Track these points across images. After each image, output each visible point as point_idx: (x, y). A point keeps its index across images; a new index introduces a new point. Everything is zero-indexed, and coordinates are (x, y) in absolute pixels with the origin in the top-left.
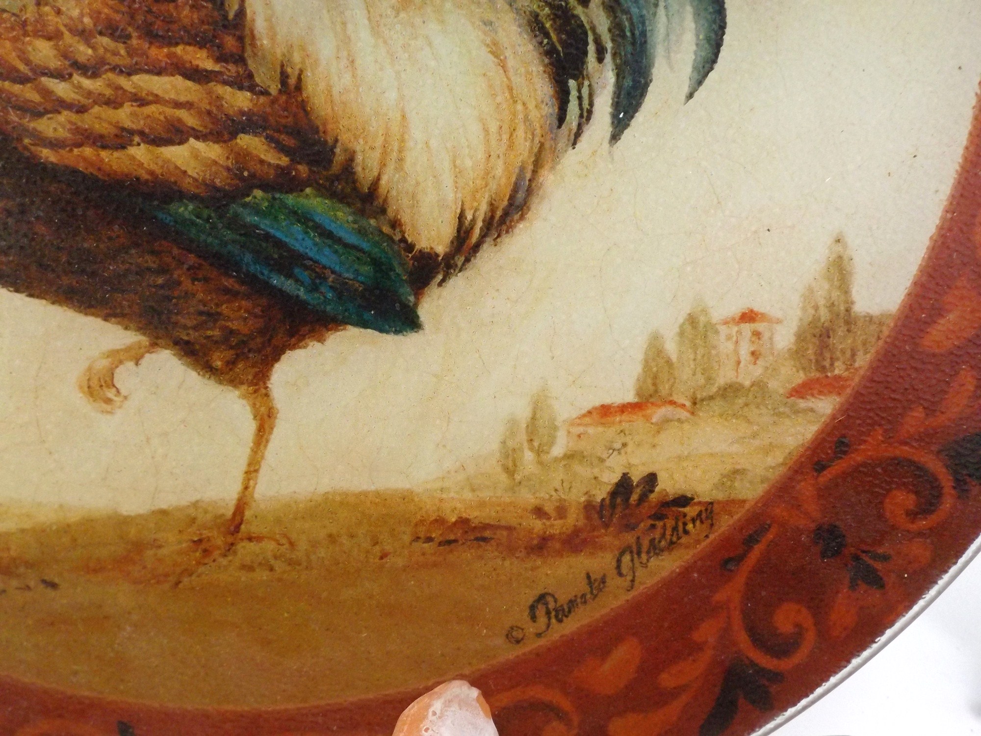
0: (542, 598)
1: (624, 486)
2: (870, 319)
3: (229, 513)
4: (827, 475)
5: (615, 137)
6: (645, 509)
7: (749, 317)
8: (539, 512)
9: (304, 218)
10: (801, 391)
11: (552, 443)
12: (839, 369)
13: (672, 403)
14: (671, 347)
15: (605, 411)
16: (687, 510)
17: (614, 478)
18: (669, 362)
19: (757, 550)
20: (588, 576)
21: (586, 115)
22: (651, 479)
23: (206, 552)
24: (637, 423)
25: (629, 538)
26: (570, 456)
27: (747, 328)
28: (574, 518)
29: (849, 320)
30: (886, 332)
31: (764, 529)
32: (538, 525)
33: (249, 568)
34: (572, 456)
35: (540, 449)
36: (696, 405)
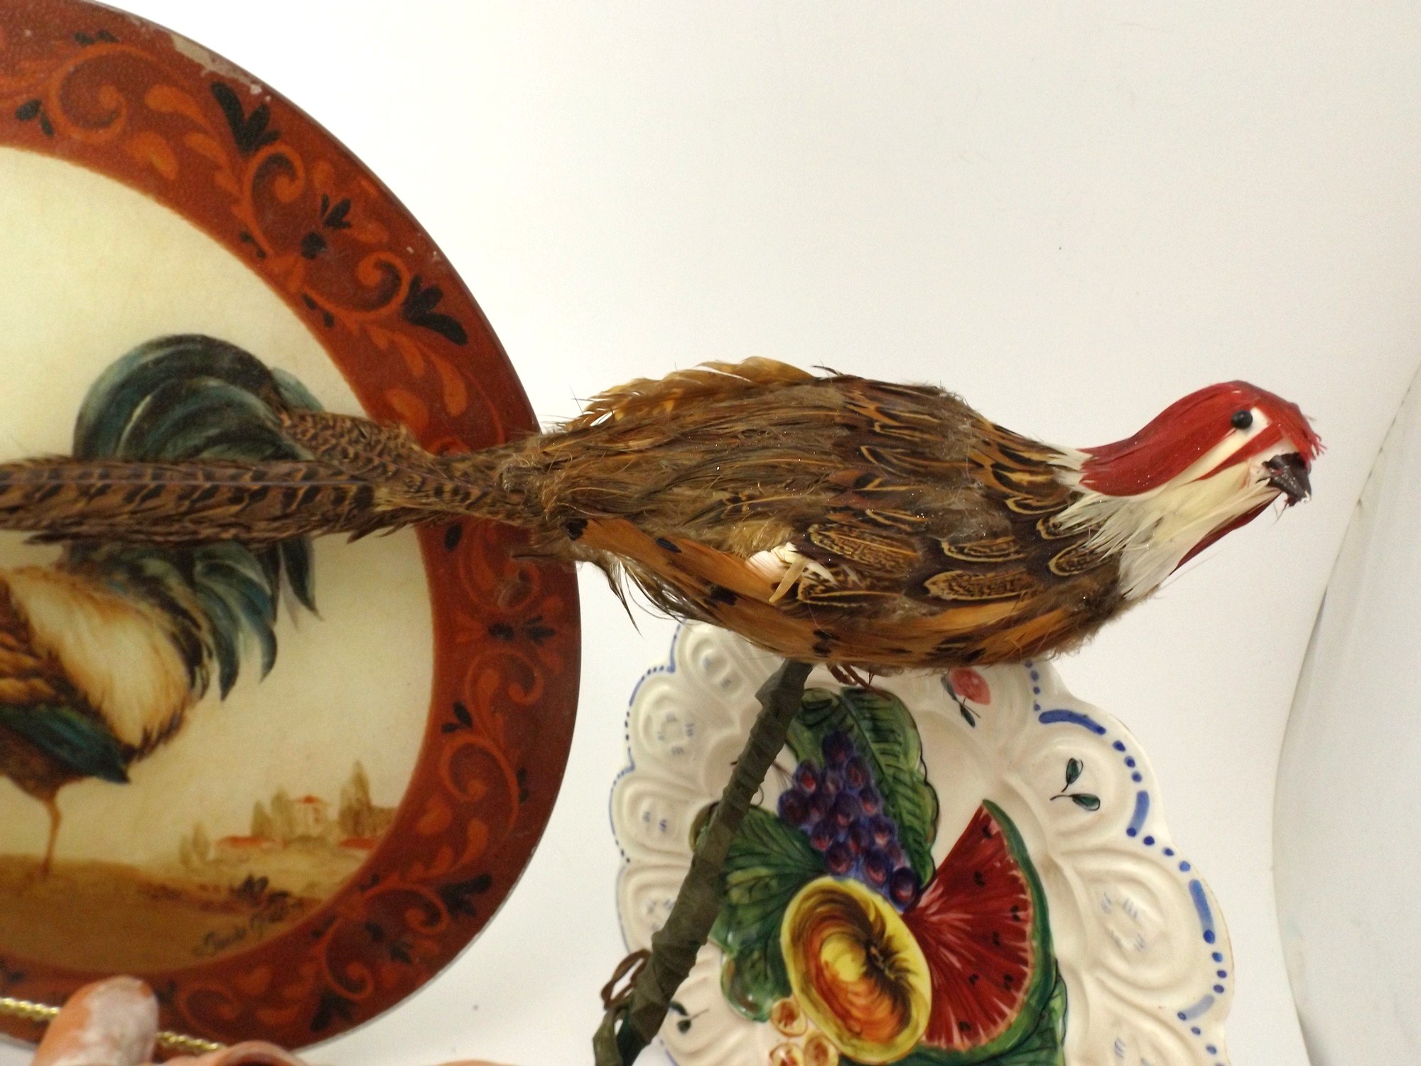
0: (210, 935)
1: (250, 881)
2: (382, 810)
4: (368, 893)
5: (223, 698)
6: (263, 896)
7: (309, 800)
8: (204, 888)
9: (67, 722)
10: (347, 844)
11: (207, 852)
12: (367, 835)
13: (274, 841)
14: (268, 809)
15: (235, 841)
16: (287, 900)
17: (243, 876)
18: (269, 819)
20: (235, 927)
22: (265, 881)
23: (32, 880)
24: (252, 848)
25: (257, 910)
27: (310, 807)
28: (223, 896)
29: (370, 808)
30: (392, 818)
31: (336, 916)
32: (204, 894)
33: (53, 891)
34: (218, 862)
35: (202, 855)
36: (287, 843)
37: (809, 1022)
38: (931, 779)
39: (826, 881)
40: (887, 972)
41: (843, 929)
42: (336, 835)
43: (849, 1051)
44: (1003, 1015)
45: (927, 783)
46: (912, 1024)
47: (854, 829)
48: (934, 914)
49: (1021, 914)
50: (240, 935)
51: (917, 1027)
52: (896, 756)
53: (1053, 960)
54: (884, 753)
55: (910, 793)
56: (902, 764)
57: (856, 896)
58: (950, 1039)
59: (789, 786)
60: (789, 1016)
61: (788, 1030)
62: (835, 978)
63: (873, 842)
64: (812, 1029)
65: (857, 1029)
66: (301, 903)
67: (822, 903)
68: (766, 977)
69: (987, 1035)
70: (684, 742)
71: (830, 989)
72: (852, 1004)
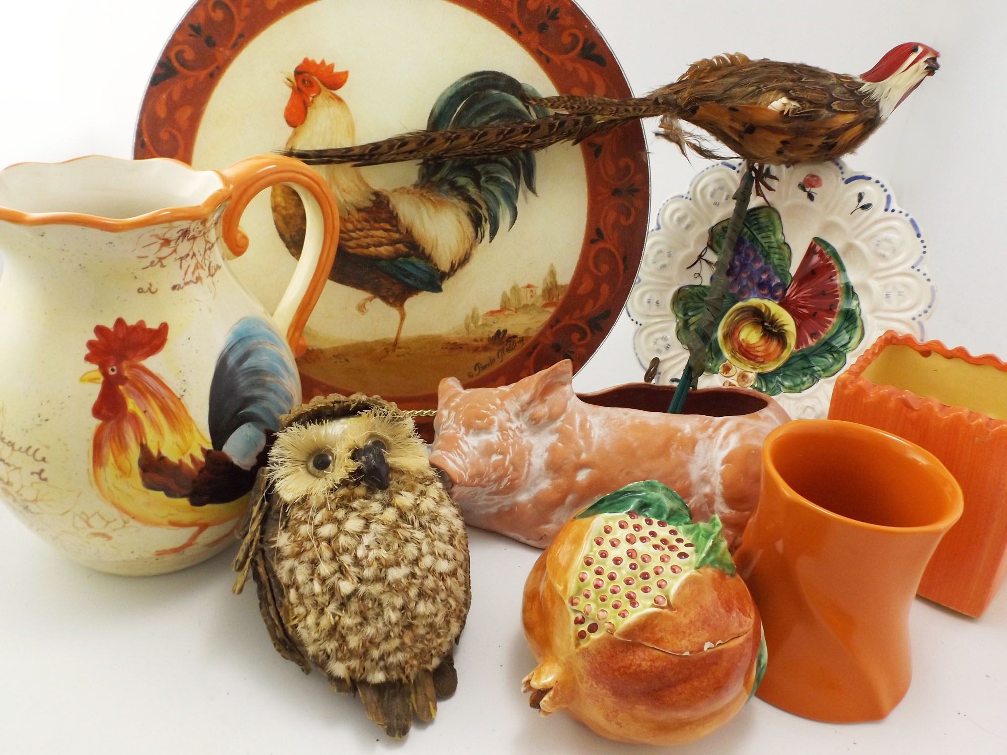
0: (477, 364)
1: (498, 332)
2: (562, 286)
3: (393, 341)
4: (554, 329)
5: (490, 242)
6: (504, 340)
7: (529, 286)
8: (476, 340)
9: (413, 264)
10: (545, 306)
11: (478, 320)
12: (555, 300)
13: (511, 310)
14: (509, 293)
15: (492, 312)
16: (516, 339)
17: (495, 331)
18: (509, 299)
19: (536, 351)
20: (490, 358)
21: (483, 237)
22: (505, 331)
23: (387, 352)
24: (500, 315)
25: (501, 347)
26: (483, 325)
27: (528, 289)
28: (485, 342)
29: (556, 286)
30: (567, 289)
31: (539, 344)
32: (475, 344)
33: (398, 356)
34: (484, 325)
35: (475, 323)
36: (517, 310)
37: (737, 369)
38: (787, 241)
39: (740, 304)
40: (774, 330)
41: (749, 322)
42: (540, 302)
43: (759, 371)
44: (830, 322)
45: (785, 243)
46: (788, 345)
47: (750, 278)
48: (793, 296)
49: (833, 278)
50: (492, 361)
51: (790, 347)
52: (769, 237)
53: (851, 287)
54: (763, 238)
55: (777, 250)
56: (773, 239)
57: (754, 305)
58: (807, 343)
59: (715, 269)
60: (727, 369)
61: (728, 375)
62: (748, 345)
63: (761, 278)
64: (739, 371)
65: (762, 360)
66: (522, 340)
67: (737, 316)
68: (713, 359)
69: (824, 333)
70: (666, 261)
71: (746, 350)
72: (758, 351)
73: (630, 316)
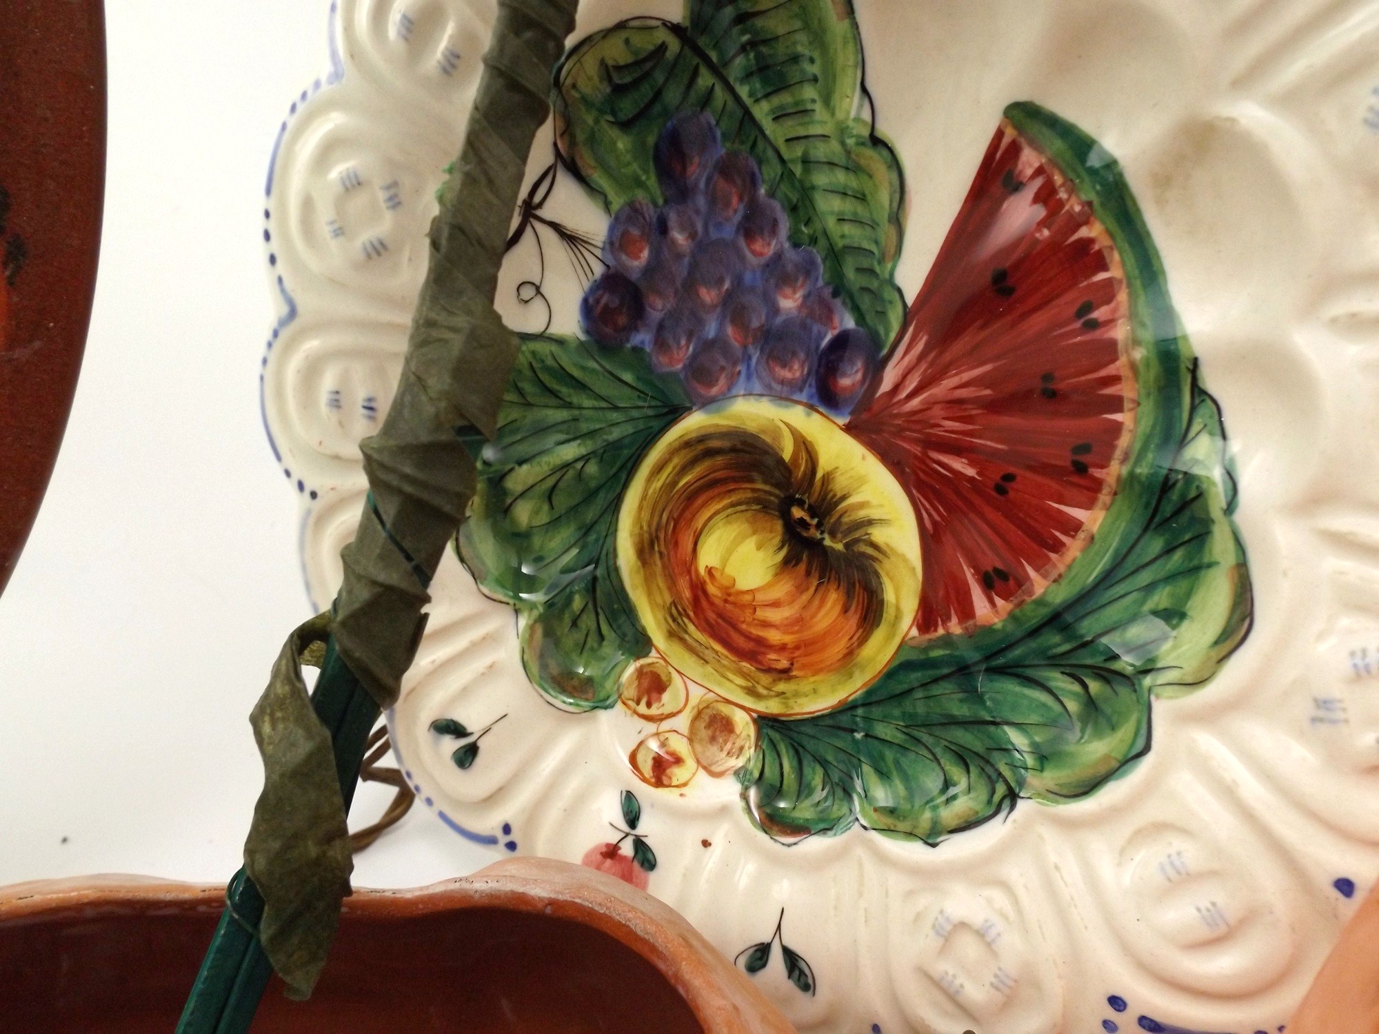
37: (691, 685)
38: (885, 130)
39: (694, 422)
40: (828, 542)
41: (734, 498)
43: (772, 707)
44: (1073, 527)
45: (876, 141)
46: (889, 613)
47: (733, 307)
48: (911, 396)
49: (1099, 314)
51: (898, 617)
52: (803, 112)
53: (1185, 364)
54: (779, 116)
55: (841, 177)
56: (821, 123)
57: (751, 426)
58: (967, 612)
59: (598, 269)
60: (654, 685)
61: (654, 711)
62: (729, 592)
63: (775, 310)
64: (697, 694)
65: (784, 664)
67: (684, 470)
68: (602, 637)
69: (1045, 576)
70: (384, 226)
71: (720, 615)
72: (766, 624)
73: (279, 458)
